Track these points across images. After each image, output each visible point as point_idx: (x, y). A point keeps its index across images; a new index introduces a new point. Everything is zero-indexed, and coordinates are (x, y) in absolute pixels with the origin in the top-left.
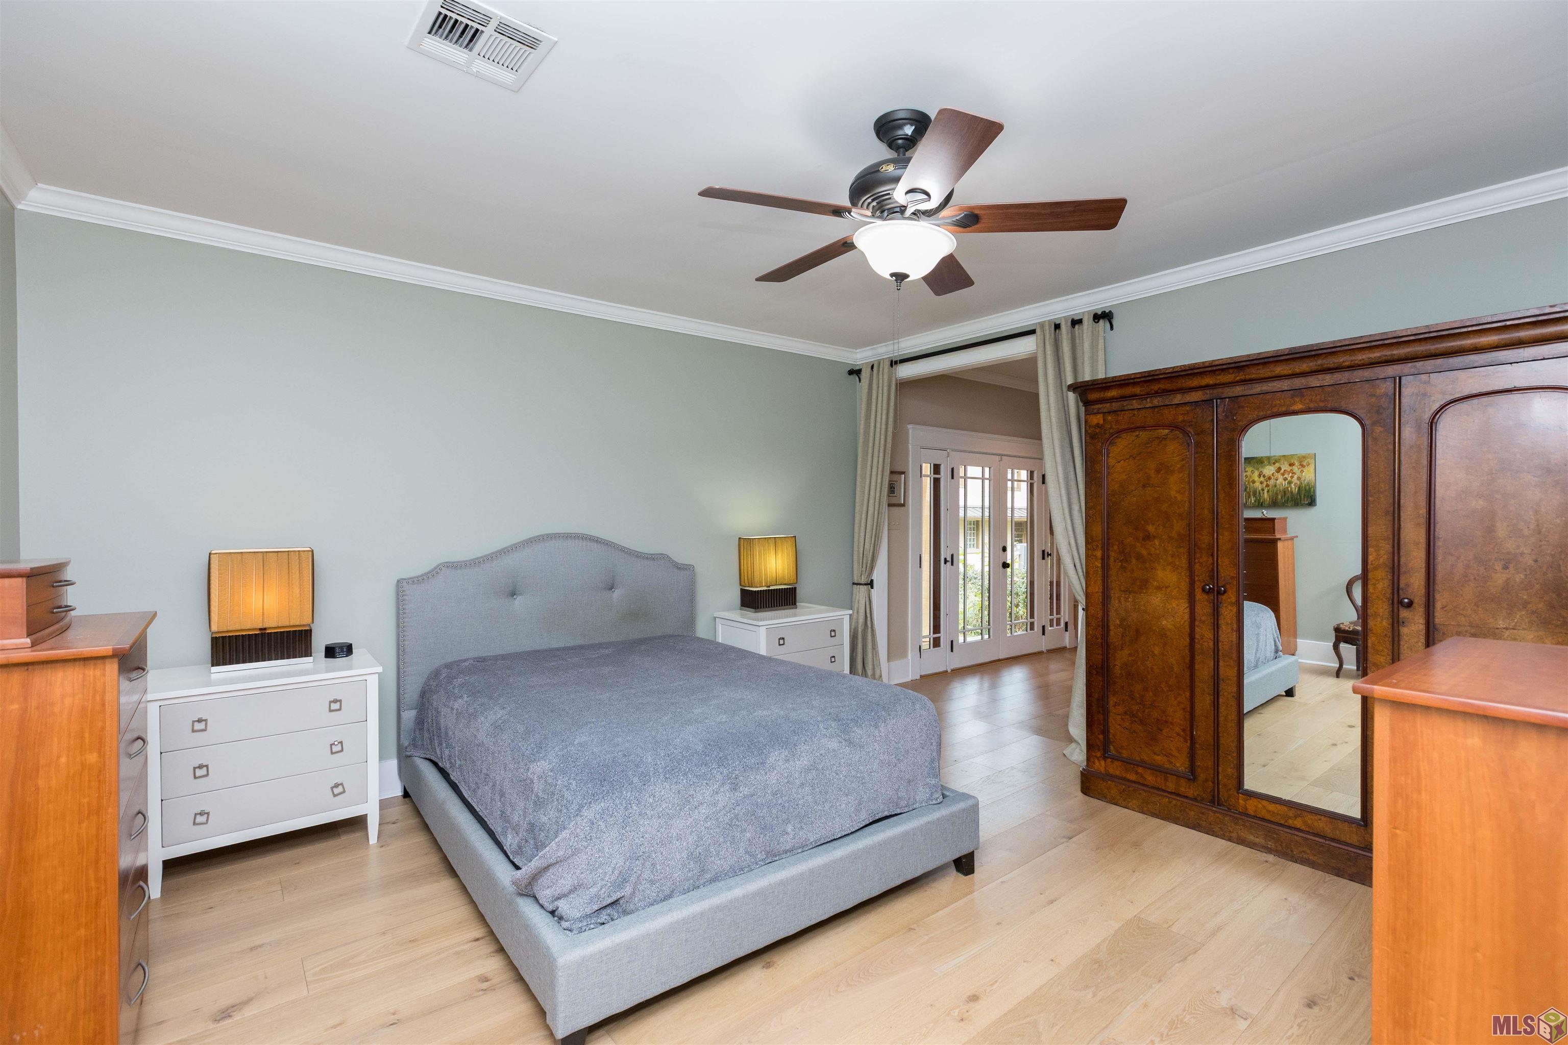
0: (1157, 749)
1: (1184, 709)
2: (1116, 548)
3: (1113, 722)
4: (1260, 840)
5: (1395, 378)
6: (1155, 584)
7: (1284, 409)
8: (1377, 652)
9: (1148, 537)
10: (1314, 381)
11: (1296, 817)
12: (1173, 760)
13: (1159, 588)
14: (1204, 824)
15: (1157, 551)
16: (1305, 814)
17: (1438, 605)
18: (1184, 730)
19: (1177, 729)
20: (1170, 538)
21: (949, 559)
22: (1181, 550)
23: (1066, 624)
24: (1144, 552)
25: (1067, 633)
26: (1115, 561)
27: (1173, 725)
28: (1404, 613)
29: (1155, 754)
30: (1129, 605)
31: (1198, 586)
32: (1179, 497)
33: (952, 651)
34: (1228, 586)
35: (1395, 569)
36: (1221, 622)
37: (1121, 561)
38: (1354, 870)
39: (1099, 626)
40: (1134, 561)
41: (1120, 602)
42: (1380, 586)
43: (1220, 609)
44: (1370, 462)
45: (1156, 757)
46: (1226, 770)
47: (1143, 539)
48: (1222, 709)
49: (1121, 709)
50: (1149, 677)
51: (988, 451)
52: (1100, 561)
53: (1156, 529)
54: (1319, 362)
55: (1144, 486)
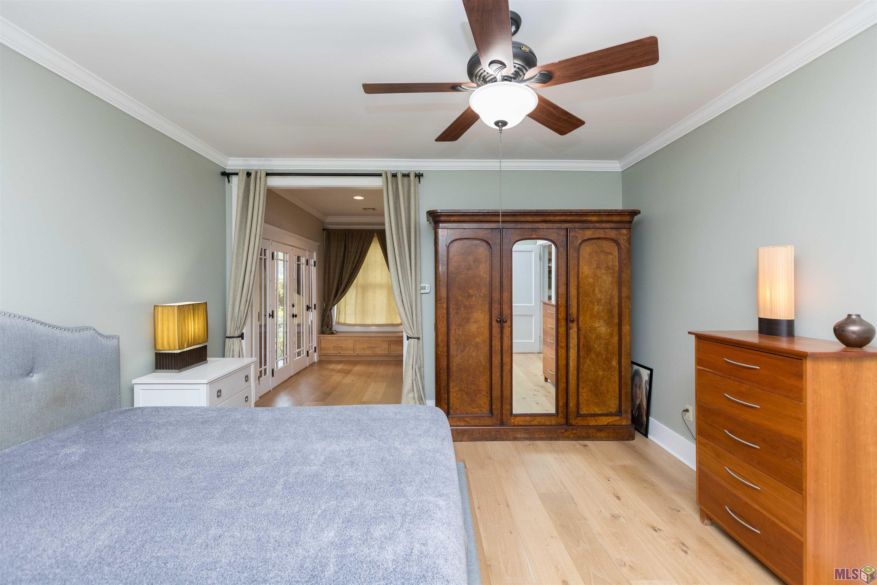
0: (474, 406)
1: (487, 382)
2: (453, 302)
3: (452, 397)
4: (523, 436)
5: (567, 229)
6: (473, 320)
7: (528, 237)
8: (561, 342)
9: (469, 296)
10: (540, 226)
11: (534, 420)
12: (482, 409)
13: (475, 322)
14: (498, 436)
15: (474, 303)
16: (537, 417)
17: (580, 320)
18: (487, 393)
19: (484, 393)
20: (480, 296)
21: (271, 314)
22: (485, 302)
23: (315, 348)
24: (467, 304)
25: (316, 353)
26: (453, 309)
27: (482, 391)
28: (571, 324)
29: (473, 408)
30: (460, 332)
31: (494, 319)
32: (485, 276)
33: (273, 376)
34: (507, 319)
35: (567, 307)
36: (504, 336)
37: (456, 310)
38: (556, 436)
39: (444, 346)
40: (462, 309)
41: (455, 331)
42: (562, 314)
43: (504, 330)
44: (559, 263)
45: (474, 410)
46: (507, 407)
47: (467, 297)
48: (504, 378)
49: (457, 389)
50: (470, 369)
51: (288, 243)
52: (446, 310)
53: (473, 291)
54: (544, 218)
55: (468, 269)
